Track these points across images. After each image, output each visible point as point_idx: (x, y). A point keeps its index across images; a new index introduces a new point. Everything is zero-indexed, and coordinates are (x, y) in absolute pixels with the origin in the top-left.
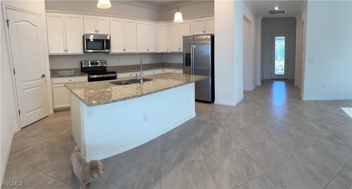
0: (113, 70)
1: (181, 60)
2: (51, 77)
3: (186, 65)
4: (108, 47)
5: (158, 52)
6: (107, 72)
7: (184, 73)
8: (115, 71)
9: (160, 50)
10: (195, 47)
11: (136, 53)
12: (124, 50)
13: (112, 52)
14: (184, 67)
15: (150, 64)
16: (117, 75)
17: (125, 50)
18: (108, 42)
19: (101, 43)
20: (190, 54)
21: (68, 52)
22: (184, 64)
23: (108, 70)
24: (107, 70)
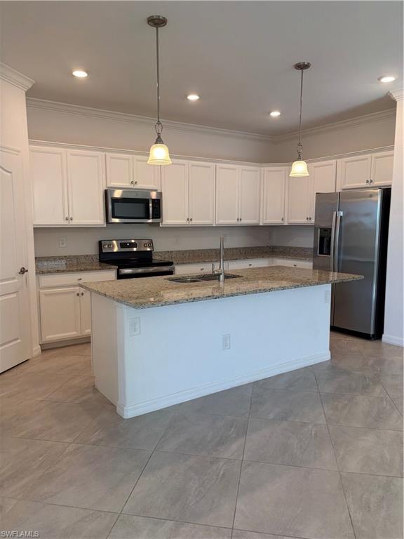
0: (165, 258)
1: (309, 241)
2: (37, 273)
3: (321, 252)
4: (158, 214)
5: (261, 224)
6: (154, 262)
7: (315, 267)
8: (170, 261)
9: (266, 219)
10: (342, 214)
11: (214, 225)
12: (188, 220)
13: (164, 223)
14: (315, 256)
15: (243, 248)
16: (174, 268)
17: (191, 220)
18: (157, 203)
19: (141, 206)
20: (331, 229)
21: (71, 223)
22: (315, 248)
23: (156, 258)
24: (153, 258)
